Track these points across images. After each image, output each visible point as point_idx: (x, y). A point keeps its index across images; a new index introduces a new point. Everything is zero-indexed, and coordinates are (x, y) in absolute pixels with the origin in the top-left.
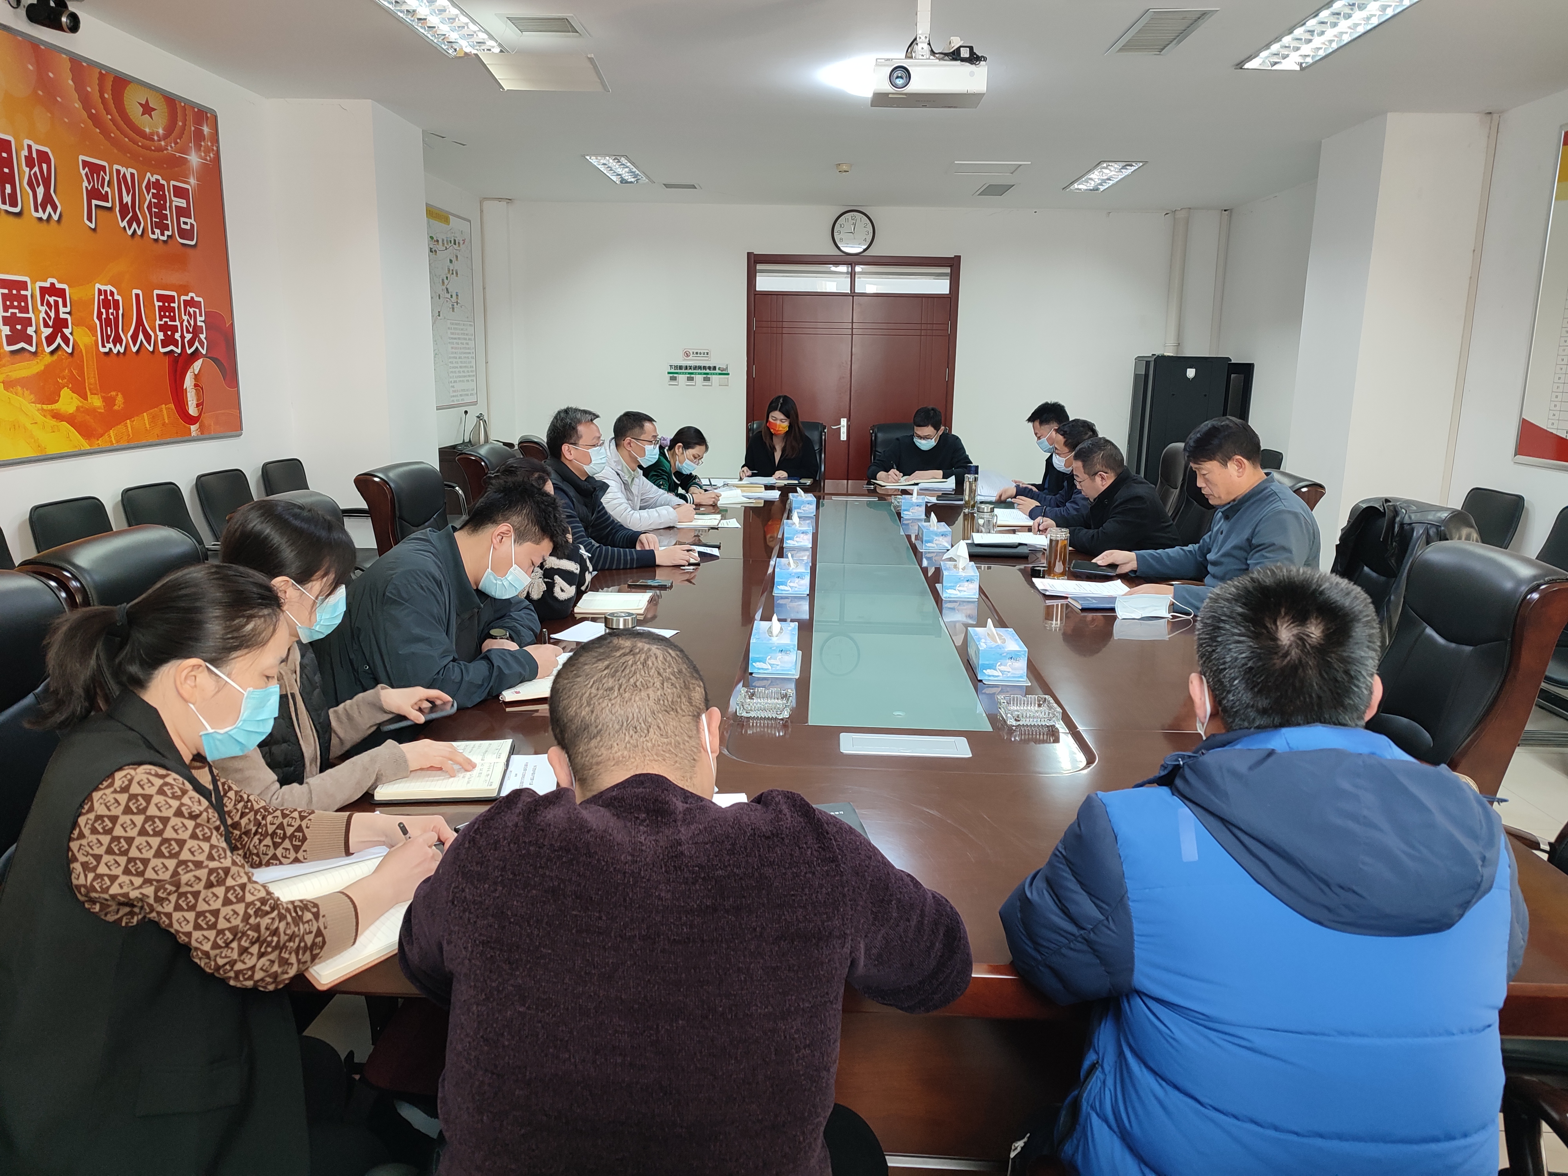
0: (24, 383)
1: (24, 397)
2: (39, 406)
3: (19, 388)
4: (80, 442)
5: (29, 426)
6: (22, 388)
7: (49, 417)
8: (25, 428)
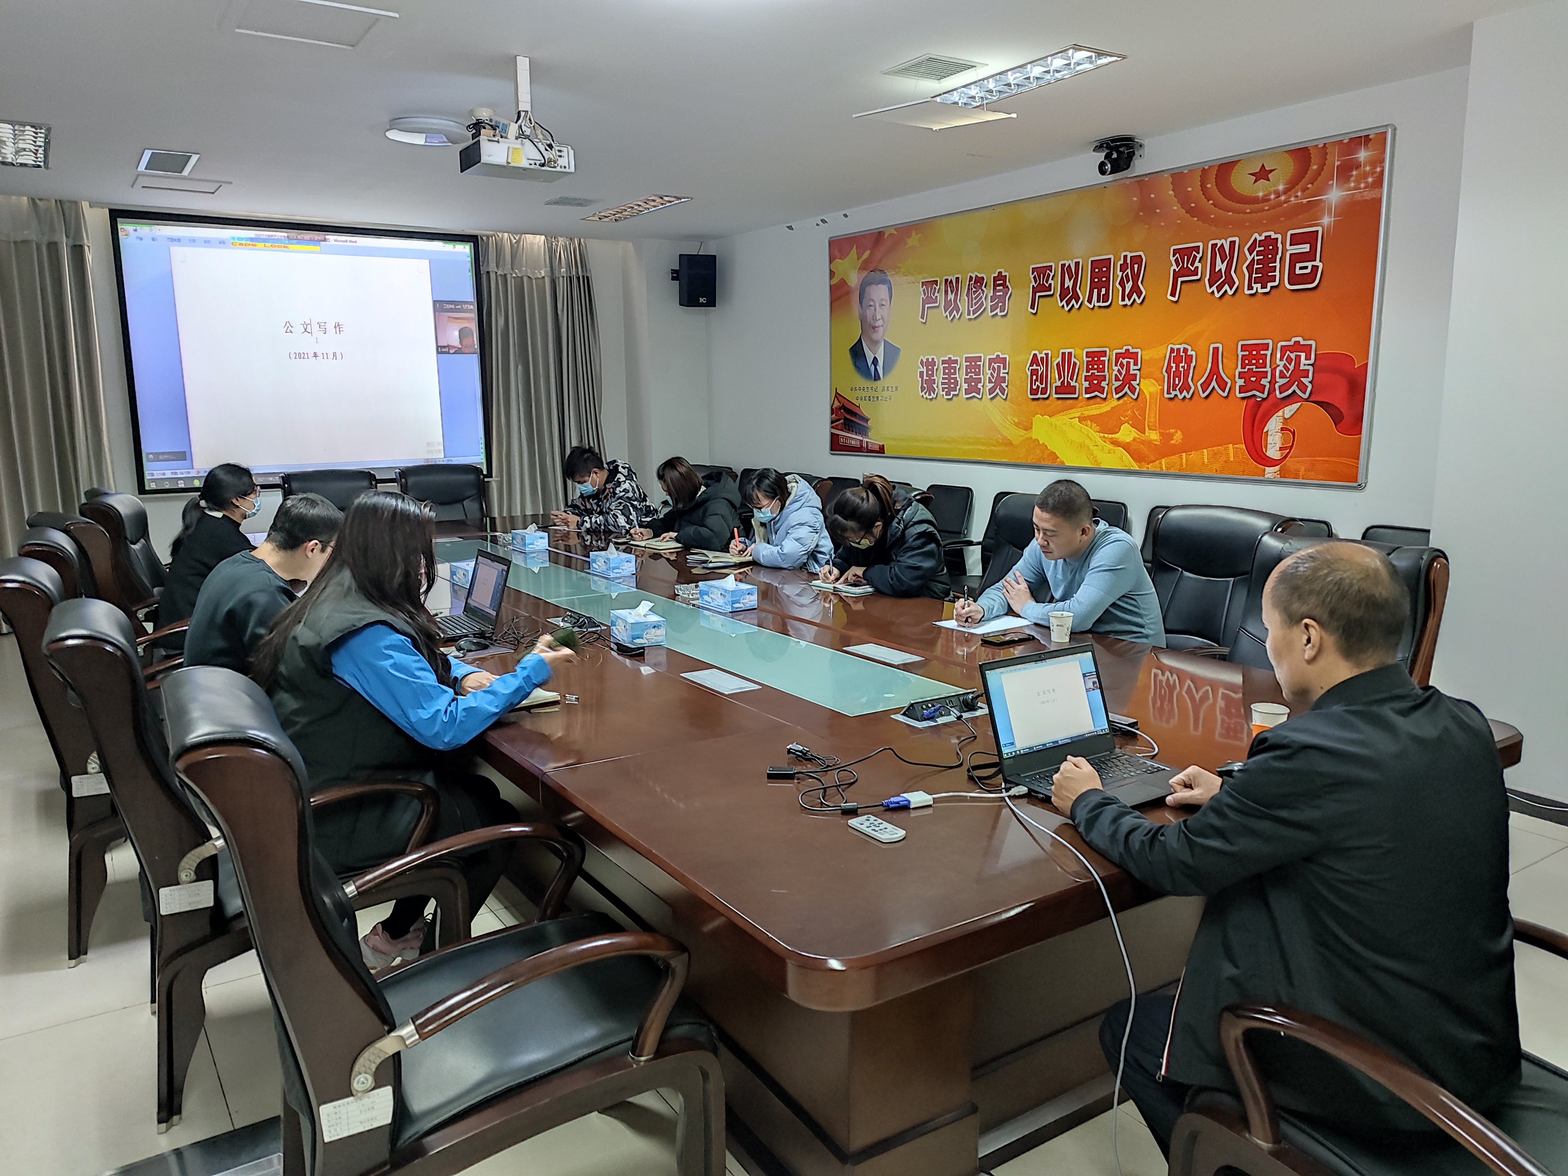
0: (1093, 419)
1: (1091, 428)
2: (1102, 435)
3: (1089, 422)
4: (1130, 463)
5: (1091, 447)
6: (1091, 421)
7: (1108, 442)
8: (1088, 448)
